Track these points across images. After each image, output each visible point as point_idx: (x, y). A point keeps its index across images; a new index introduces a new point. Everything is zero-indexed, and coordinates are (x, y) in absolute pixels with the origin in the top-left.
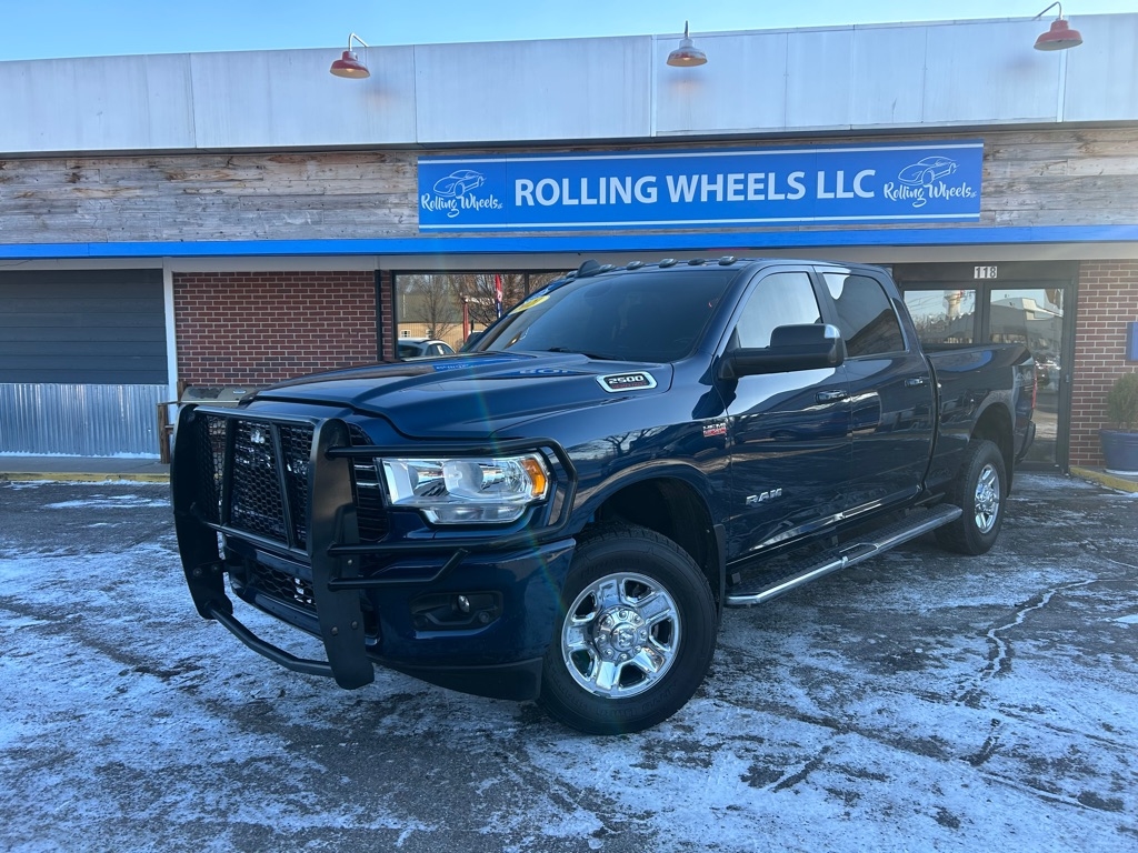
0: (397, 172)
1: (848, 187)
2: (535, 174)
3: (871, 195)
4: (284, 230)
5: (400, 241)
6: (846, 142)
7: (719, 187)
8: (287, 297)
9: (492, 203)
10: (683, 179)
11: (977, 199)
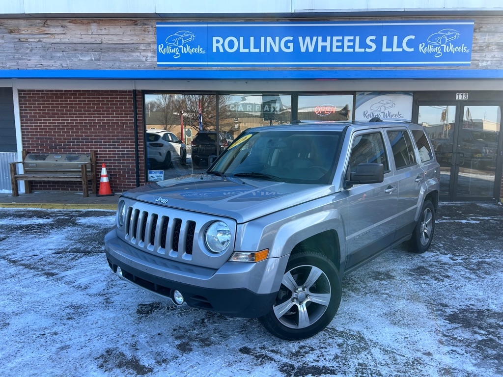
0: (145, 31)
1: (400, 45)
2: (224, 34)
3: (412, 50)
4: (78, 63)
5: (146, 71)
6: (399, 19)
7: (328, 44)
8: (84, 104)
9: (199, 50)
10: (308, 39)
11: (470, 53)
